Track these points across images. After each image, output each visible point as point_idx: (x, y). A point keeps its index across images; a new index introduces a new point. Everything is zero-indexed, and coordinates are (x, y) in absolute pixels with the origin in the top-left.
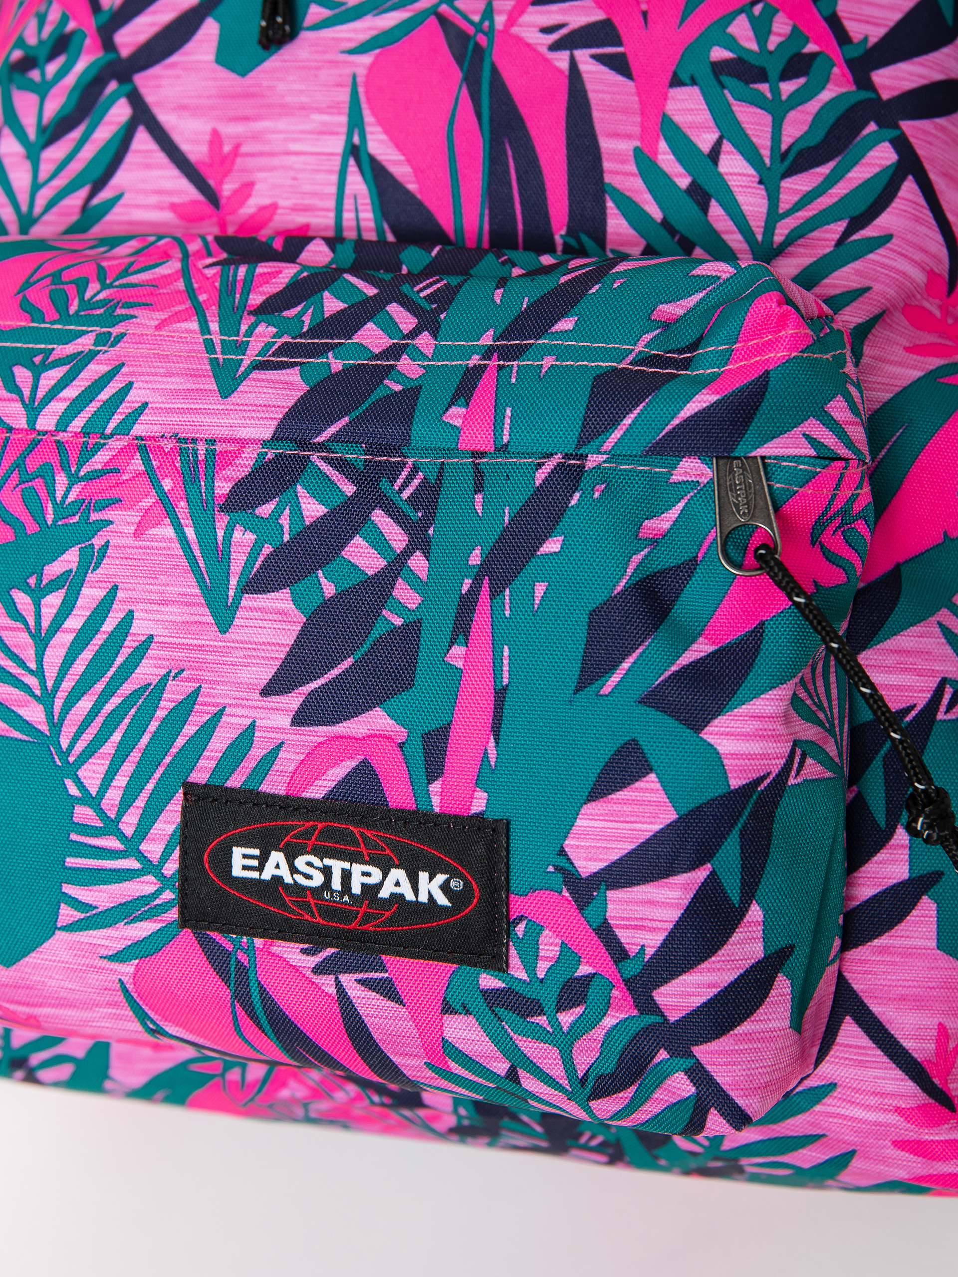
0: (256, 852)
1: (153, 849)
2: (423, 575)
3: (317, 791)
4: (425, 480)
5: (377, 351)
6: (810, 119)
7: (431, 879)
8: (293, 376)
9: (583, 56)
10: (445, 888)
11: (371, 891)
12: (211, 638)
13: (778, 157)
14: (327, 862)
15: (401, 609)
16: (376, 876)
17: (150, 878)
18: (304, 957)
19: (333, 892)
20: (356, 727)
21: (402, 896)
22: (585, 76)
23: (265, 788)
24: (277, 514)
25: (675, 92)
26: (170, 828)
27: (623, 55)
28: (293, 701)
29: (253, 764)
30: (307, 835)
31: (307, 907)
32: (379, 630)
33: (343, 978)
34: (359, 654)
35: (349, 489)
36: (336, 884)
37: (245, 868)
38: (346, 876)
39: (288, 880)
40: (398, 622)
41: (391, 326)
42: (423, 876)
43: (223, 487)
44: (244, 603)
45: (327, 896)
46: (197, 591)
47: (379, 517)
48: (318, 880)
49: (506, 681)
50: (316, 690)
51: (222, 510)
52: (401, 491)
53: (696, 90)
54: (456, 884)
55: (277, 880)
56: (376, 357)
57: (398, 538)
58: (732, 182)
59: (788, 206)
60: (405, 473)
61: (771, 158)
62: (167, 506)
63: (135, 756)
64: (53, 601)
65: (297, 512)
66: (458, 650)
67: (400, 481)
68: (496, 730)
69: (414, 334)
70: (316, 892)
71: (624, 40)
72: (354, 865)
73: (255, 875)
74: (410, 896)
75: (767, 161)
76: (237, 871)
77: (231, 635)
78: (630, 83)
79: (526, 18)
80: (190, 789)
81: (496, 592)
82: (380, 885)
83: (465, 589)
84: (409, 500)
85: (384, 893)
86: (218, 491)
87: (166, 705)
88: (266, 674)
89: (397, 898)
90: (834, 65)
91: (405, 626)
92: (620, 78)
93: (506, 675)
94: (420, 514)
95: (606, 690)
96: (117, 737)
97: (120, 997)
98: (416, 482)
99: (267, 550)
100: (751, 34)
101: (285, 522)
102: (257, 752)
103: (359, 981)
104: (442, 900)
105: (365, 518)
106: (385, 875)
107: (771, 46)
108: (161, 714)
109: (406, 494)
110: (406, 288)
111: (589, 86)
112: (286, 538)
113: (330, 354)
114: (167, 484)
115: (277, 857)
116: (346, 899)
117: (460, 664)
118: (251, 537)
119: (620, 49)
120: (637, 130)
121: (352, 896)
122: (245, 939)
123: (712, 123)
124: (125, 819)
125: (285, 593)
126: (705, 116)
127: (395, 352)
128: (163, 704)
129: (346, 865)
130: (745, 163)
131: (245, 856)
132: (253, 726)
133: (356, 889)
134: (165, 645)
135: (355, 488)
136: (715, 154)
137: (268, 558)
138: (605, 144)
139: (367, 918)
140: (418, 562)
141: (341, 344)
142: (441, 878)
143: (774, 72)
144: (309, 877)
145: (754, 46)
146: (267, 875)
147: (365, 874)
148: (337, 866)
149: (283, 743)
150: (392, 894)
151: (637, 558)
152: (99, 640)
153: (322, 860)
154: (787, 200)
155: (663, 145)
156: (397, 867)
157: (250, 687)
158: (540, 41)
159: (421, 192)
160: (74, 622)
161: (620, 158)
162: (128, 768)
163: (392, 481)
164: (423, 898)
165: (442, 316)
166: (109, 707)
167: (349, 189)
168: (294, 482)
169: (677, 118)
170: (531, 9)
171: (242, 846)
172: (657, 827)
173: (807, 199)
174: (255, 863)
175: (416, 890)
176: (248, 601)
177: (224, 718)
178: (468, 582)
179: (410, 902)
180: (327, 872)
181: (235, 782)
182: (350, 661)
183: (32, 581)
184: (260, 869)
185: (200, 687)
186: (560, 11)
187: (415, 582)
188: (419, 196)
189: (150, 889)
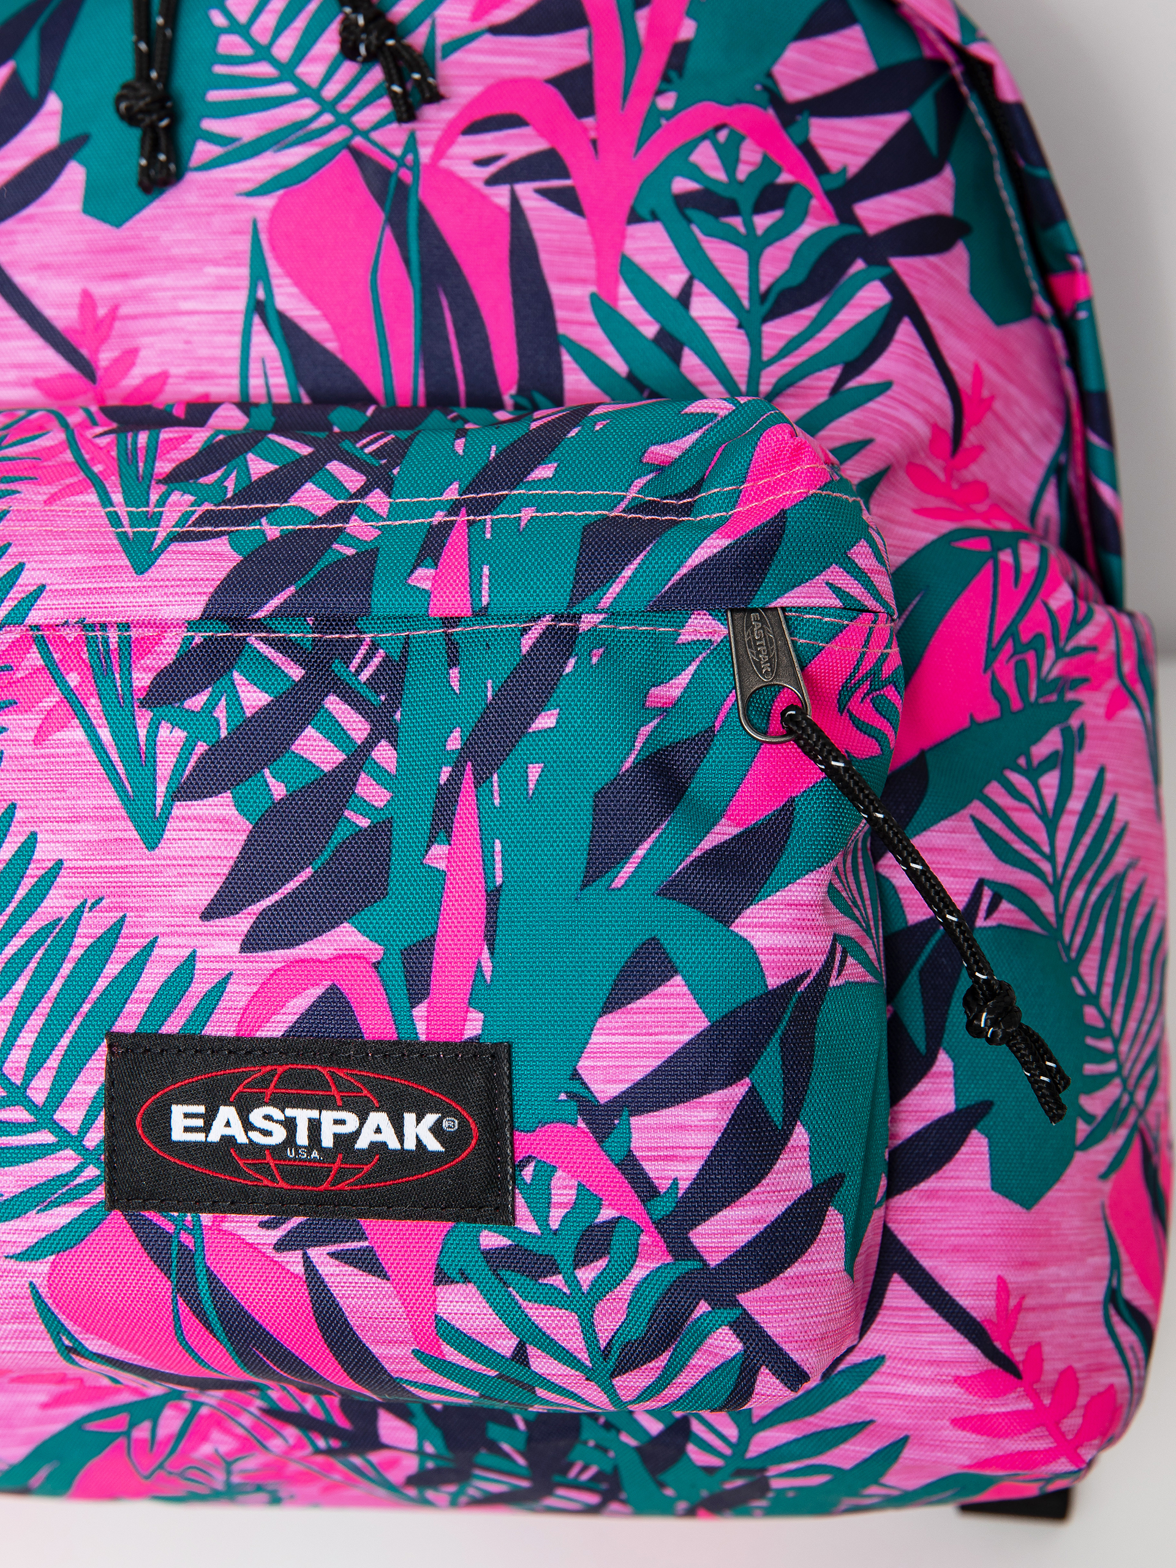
0: (201, 1109)
1: (71, 1117)
2: (392, 767)
3: (275, 1028)
4: (387, 659)
5: (320, 513)
7: (418, 1121)
8: (221, 545)
9: (525, 190)
10: (437, 1130)
11: (345, 1142)
12: (136, 856)
13: (757, 299)
14: (290, 1112)
15: (366, 808)
16: (352, 1122)
17: (69, 1152)
18: (263, 1232)
19: (297, 1148)
20: (320, 947)
21: (384, 1144)
22: (529, 215)
23: (210, 1030)
24: (211, 707)
25: (634, 230)
26: (92, 1090)
27: (571, 190)
28: (242, 923)
29: (194, 1003)
30: (264, 1082)
32: (341, 833)
33: (314, 1253)
34: (319, 863)
35: (296, 673)
36: (302, 1138)
37: (187, 1129)
38: (315, 1127)
39: (242, 1139)
40: (364, 823)
41: (334, 486)
42: (409, 1118)
43: (142, 679)
44: (175, 812)
45: (291, 1154)
46: (117, 802)
47: (333, 703)
48: (279, 1135)
49: (499, 881)
50: (269, 908)
51: (142, 705)
52: (358, 672)
53: (657, 227)
54: (450, 1124)
56: (320, 520)
57: (358, 727)
58: (708, 327)
59: (772, 353)
60: (362, 652)
61: (750, 299)
62: (74, 705)
63: (45, 1006)
65: (235, 702)
66: (439, 850)
67: (356, 662)
68: (490, 939)
69: (363, 492)
71: (572, 170)
72: (324, 1112)
73: (200, 1137)
74: (394, 1144)
75: (746, 303)
77: (163, 850)
78: (582, 222)
79: (457, 149)
80: (115, 1040)
81: (481, 779)
82: (358, 1133)
83: (443, 778)
84: (369, 682)
85: (362, 1143)
86: (136, 684)
87: (82, 942)
88: (206, 893)
89: (379, 1147)
90: (811, 197)
91: (373, 827)
92: (570, 215)
93: (499, 873)
94: (383, 698)
95: (619, 882)
97: (30, 1307)
98: (376, 661)
99: (201, 748)
100: (717, 162)
101: (221, 714)
102: (199, 988)
103: (332, 1255)
104: (433, 1145)
105: (318, 705)
106: (363, 1121)
109: (364, 676)
110: (346, 445)
111: (534, 225)
112: (224, 733)
113: (264, 520)
114: (73, 679)
115: (228, 1113)
116: (315, 1154)
117: (442, 865)
118: (180, 734)
119: (567, 182)
120: (592, 274)
121: (322, 1150)
122: (189, 1217)
123: (679, 262)
124: (34, 1084)
125: (226, 797)
126: (671, 254)
127: (343, 513)
128: (77, 941)
129: (314, 1114)
130: (721, 305)
131: (187, 1116)
132: (193, 957)
133: (327, 1141)
134: (77, 871)
135: (303, 672)
136: (685, 297)
137: (203, 758)
138: (557, 290)
139: (342, 1175)
140: (384, 753)
141: (275, 509)
142: (431, 1119)
143: (746, 205)
144: (267, 1133)
145: (721, 176)
146: (214, 1136)
147: (337, 1122)
148: (302, 1116)
149: (231, 974)
150: (373, 1145)
151: (646, 730)
153: (283, 1111)
155: (623, 290)
156: (378, 1110)
157: (187, 911)
158: (477, 175)
159: (342, 351)
161: (573, 305)
162: (36, 1022)
163: (347, 662)
164: (410, 1144)
165: (395, 472)
167: (254, 352)
168: (230, 668)
169: (639, 259)
170: (462, 139)
171: (183, 1103)
172: (686, 1038)
173: (792, 345)
174: (200, 1123)
175: (400, 1136)
176: (180, 809)
177: (156, 951)
178: (447, 770)
179: (395, 1151)
180: (290, 1125)
181: (172, 1026)
182: (308, 871)
184: (207, 1129)
185: (125, 916)
186: (496, 141)
187: (381, 776)
188: (340, 356)
189: (69, 1166)
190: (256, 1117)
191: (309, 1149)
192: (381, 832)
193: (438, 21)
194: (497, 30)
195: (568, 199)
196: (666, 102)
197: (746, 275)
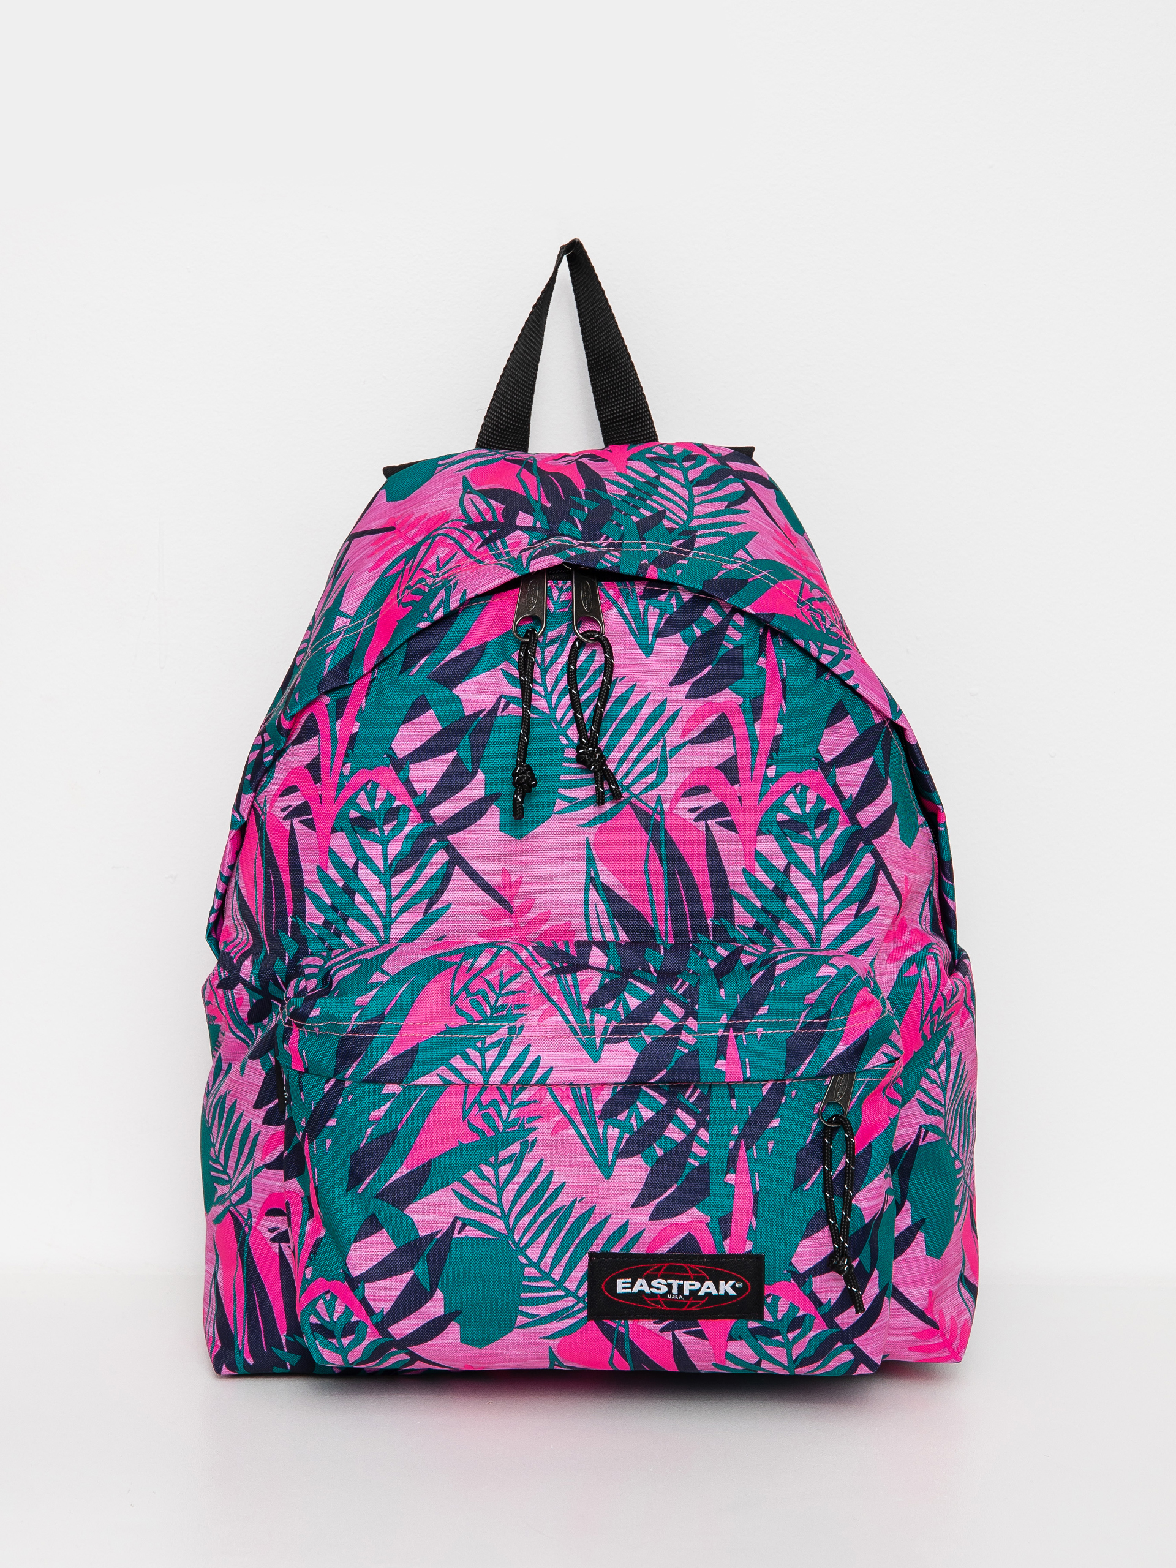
2: (707, 1140)
3: (663, 1250)
5: (667, 1029)
6: (832, 846)
7: (726, 1284)
8: (625, 1046)
9: (712, 823)
10: (733, 1287)
11: (694, 1293)
12: (601, 1182)
14: (669, 1281)
15: (697, 1157)
16: (697, 1285)
19: (672, 1295)
20: (684, 1218)
21: (711, 1293)
23: (633, 1251)
24: (628, 1118)
30: (659, 1269)
31: (657, 1302)
32: (687, 1171)
34: (680, 1182)
36: (675, 1291)
37: (624, 1288)
38: (681, 1287)
39: (647, 1291)
41: (670, 1015)
42: (722, 1283)
43: (598, 1107)
45: (669, 1297)
47: (679, 1113)
48: (664, 1289)
50: (661, 1201)
52: (690, 1097)
54: (739, 1285)
55: (641, 1292)
56: (668, 1033)
57: (691, 1123)
62: (569, 1119)
64: (505, 1170)
65: (639, 1116)
66: (731, 1176)
69: (685, 1018)
70: (664, 1295)
72: (685, 1282)
73: (629, 1291)
74: (715, 1292)
76: (620, 1290)
80: (592, 1255)
83: (731, 1146)
85: (701, 1293)
86: (596, 1109)
89: (708, 1295)
96: (547, 1233)
98: (696, 1094)
101: (633, 1121)
102: (630, 1235)
104: (732, 1292)
105: (673, 1114)
106: (702, 1285)
107: (808, 811)
108: (571, 1220)
112: (636, 1129)
113: (642, 1032)
114: (568, 1108)
116: (681, 1297)
120: (743, 860)
127: (677, 1029)
128: (572, 1215)
129: (681, 1282)
131: (623, 1283)
132: (627, 1222)
133: (686, 1292)
139: (692, 1305)
140: (703, 1134)
141: (646, 1026)
142: (731, 1283)
143: (811, 824)
144: (658, 1289)
145: (799, 812)
146: (635, 1290)
148: (675, 1283)
149: (644, 1230)
150: (706, 1293)
152: (534, 1187)
153: (666, 1281)
154: (827, 893)
155: (757, 867)
156: (708, 1280)
157: (625, 1205)
160: (519, 1179)
163: (684, 1095)
164: (722, 1293)
166: (541, 1219)
168: (634, 1101)
171: (622, 1278)
174: (629, 1285)
175: (718, 1290)
179: (715, 1295)
180: (669, 1286)
181: (616, 1249)
183: (492, 1160)
184: (632, 1288)
186: (698, 800)
187: (702, 1143)
190: (654, 1283)
191: (678, 1296)
192: (704, 1168)
193: (667, 739)
194: (692, 741)
195: (730, 826)
196: (771, 773)
197: (813, 860)
